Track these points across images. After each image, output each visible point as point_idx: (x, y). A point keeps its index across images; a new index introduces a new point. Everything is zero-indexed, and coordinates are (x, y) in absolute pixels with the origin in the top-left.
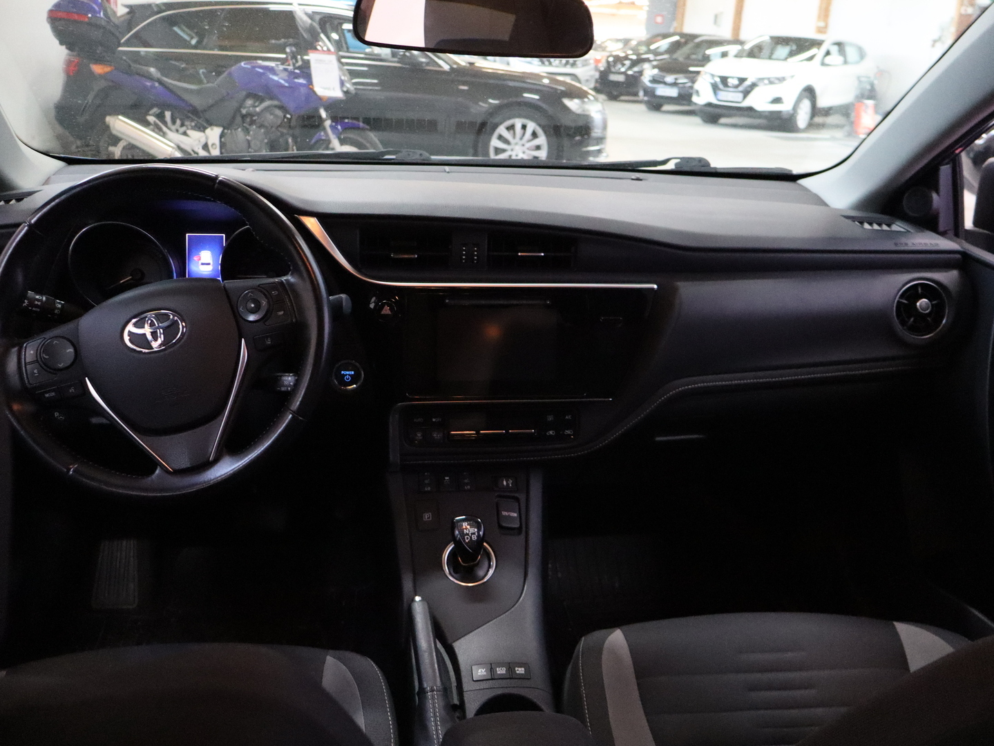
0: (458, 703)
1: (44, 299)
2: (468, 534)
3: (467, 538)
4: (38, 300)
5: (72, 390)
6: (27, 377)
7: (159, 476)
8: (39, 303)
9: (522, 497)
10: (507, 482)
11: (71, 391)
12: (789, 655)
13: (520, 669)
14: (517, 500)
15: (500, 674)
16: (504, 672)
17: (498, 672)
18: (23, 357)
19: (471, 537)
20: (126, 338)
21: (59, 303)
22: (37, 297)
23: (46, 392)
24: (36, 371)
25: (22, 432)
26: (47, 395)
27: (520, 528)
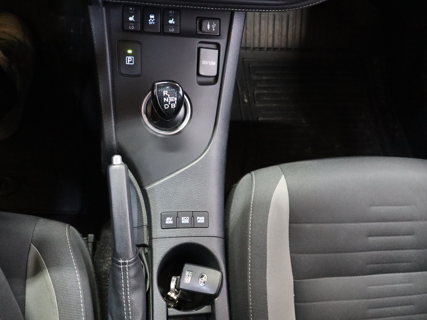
0: (148, 244)
2: (168, 103)
3: (167, 106)
9: (222, 43)
10: (211, 26)
12: (405, 208)
13: (200, 218)
14: (218, 47)
15: (184, 224)
16: (188, 222)
17: (183, 222)
19: (170, 106)
27: (216, 77)
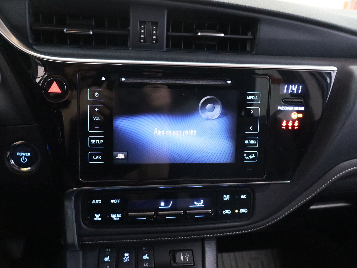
10: (184, 257)
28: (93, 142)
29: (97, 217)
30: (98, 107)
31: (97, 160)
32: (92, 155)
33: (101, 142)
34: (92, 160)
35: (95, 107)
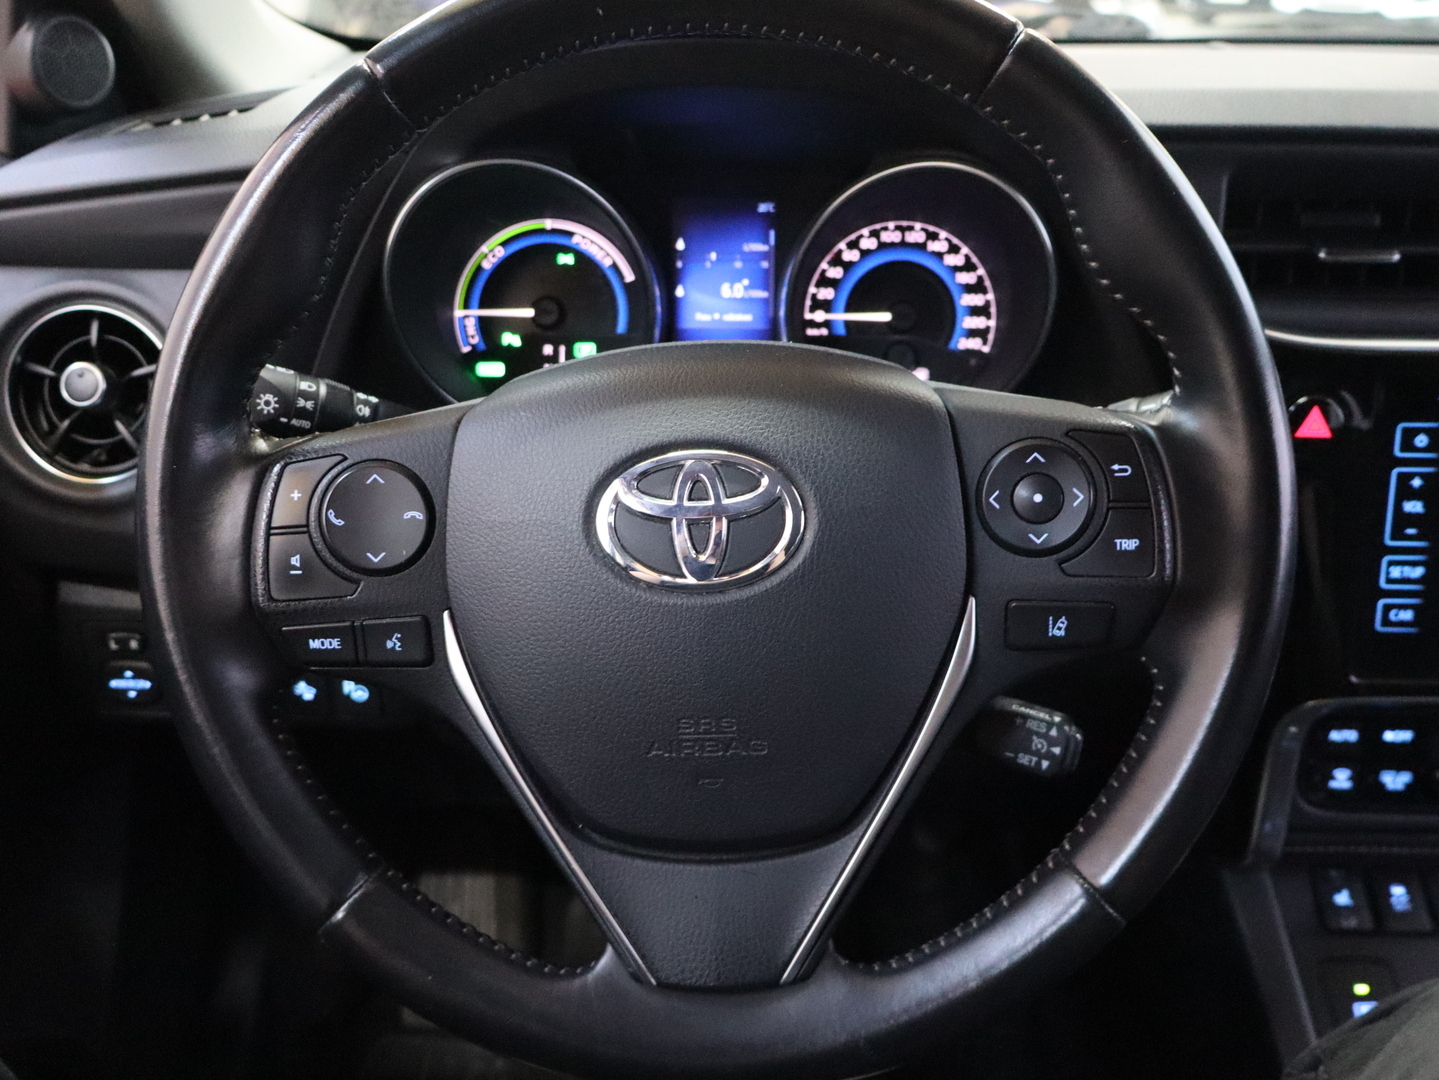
1: (323, 390)
4: (306, 396)
5: (393, 643)
6: (266, 572)
7: (606, 980)
8: (309, 405)
11: (389, 644)
18: (265, 505)
20: (604, 518)
21: (366, 403)
22: (304, 385)
23: (316, 635)
24: (295, 561)
25: (216, 750)
26: (315, 644)
28: (1396, 572)
29: (1342, 779)
30: (1422, 476)
31: (1402, 624)
32: (1387, 608)
33: (1418, 572)
34: (1386, 622)
35: (1412, 476)
